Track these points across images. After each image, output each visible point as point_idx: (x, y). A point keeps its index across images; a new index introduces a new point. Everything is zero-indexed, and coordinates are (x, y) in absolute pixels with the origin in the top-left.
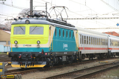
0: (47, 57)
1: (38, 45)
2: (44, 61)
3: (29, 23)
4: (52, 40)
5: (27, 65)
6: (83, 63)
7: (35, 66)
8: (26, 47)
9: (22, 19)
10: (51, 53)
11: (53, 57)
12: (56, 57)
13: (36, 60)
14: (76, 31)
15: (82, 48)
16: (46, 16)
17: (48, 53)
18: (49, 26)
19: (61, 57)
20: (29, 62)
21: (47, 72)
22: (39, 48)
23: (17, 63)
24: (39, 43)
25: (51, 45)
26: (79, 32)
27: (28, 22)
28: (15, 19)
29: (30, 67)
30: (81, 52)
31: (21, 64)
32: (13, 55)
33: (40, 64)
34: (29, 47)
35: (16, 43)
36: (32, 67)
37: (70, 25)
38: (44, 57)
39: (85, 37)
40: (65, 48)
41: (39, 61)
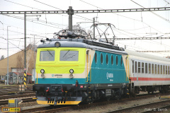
0: (83, 91)
1: (71, 75)
2: (79, 96)
3: (60, 46)
4: (89, 68)
5: (56, 101)
6: (137, 99)
7: (67, 103)
8: (56, 77)
9: (50, 40)
10: (89, 85)
11: (92, 91)
12: (96, 91)
13: (68, 95)
14: (126, 56)
15: (135, 79)
16: (83, 37)
17: (84, 85)
18: (86, 50)
19: (104, 90)
20: (60, 98)
21: (83, 111)
22: (72, 79)
23: (44, 98)
24: (72, 72)
25: (89, 75)
26: (130, 57)
27: (57, 45)
28: (42, 41)
29: (60, 104)
30: (133, 84)
31: (49, 100)
32: (38, 88)
33: (74, 100)
34: (59, 77)
35: (43, 72)
36: (63, 104)
37: (117, 48)
38: (79, 91)
39: (139, 63)
40: (110, 78)
41: (72, 96)
